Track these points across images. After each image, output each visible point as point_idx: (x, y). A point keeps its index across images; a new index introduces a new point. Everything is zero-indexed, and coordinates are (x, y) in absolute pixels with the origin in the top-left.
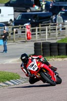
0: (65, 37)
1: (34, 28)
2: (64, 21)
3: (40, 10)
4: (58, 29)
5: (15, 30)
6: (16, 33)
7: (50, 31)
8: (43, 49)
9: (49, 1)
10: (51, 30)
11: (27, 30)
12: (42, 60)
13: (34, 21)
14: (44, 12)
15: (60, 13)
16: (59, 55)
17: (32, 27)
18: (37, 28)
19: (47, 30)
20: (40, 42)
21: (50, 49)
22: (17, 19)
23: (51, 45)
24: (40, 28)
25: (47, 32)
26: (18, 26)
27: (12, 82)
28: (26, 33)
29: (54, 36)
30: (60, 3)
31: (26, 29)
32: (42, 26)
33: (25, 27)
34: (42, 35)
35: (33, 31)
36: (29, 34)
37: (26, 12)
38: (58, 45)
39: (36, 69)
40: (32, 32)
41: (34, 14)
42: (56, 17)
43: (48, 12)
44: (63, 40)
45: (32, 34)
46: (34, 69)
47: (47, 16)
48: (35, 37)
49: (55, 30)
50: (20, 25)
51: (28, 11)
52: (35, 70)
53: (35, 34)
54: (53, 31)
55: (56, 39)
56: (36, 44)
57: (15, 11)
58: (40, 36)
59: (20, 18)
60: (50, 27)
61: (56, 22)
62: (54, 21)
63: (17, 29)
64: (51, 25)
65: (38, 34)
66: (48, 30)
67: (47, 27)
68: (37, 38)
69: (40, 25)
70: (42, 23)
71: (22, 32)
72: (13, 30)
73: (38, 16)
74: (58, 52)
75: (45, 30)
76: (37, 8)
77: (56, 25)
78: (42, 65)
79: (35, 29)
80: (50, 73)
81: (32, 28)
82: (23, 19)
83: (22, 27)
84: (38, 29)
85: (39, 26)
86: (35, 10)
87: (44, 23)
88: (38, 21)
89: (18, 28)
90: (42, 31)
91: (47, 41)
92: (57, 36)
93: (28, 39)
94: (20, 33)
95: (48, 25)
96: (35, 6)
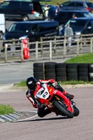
0: (76, 55)
1: (33, 43)
2: (74, 34)
3: (41, 17)
4: (67, 44)
5: (6, 45)
6: (9, 49)
7: (55, 48)
8: (45, 73)
9: (54, 6)
10: (57, 45)
11: (24, 46)
12: (54, 84)
13: (33, 33)
14: (47, 21)
15: (69, 21)
16: (68, 80)
17: (30, 41)
18: (37, 43)
19: (51, 45)
20: (41, 62)
21: (56, 72)
22: (10, 30)
23: (57, 66)
24: (42, 42)
25: (51, 48)
26: (11, 41)
27: (3, 118)
28: (22, 50)
29: (61, 54)
30: (69, 8)
31: (22, 44)
32: (44, 40)
33: (20, 41)
34: (44, 52)
35: (32, 46)
36: (26, 52)
37: (22, 20)
38: (67, 66)
39: (47, 96)
40: (30, 48)
41: (33, 24)
42: (64, 27)
43: (53, 20)
44: (73, 59)
45: (31, 52)
46: (44, 96)
47: (51, 26)
48: (35, 55)
49: (62, 45)
50: (14, 39)
51: (25, 19)
52: (46, 98)
53: (35, 51)
54: (60, 47)
55: (64, 58)
56: (36, 66)
57: (6, 20)
58: (41, 54)
59: (14, 29)
60: (55, 41)
61: (63, 34)
62: (60, 33)
63: (9, 44)
64: (57, 39)
65: (39, 51)
66: (53, 46)
67: (51, 42)
68: (38, 57)
69: (41, 38)
70: (44, 36)
71: (17, 49)
72: (4, 45)
73: (38, 26)
74: (67, 76)
75: (49, 46)
76: (37, 15)
77: (63, 39)
78: (55, 92)
79: (35, 45)
80: (66, 102)
81: (31, 43)
82: (18, 31)
83: (16, 42)
84: (39, 45)
85: (39, 41)
86: (34, 18)
87: (48, 36)
88: (39, 33)
89: (12, 43)
90: (44, 46)
91: (51, 61)
92: (65, 53)
93: (25, 58)
94: (13, 50)
95: (53, 39)
96: (35, 13)
